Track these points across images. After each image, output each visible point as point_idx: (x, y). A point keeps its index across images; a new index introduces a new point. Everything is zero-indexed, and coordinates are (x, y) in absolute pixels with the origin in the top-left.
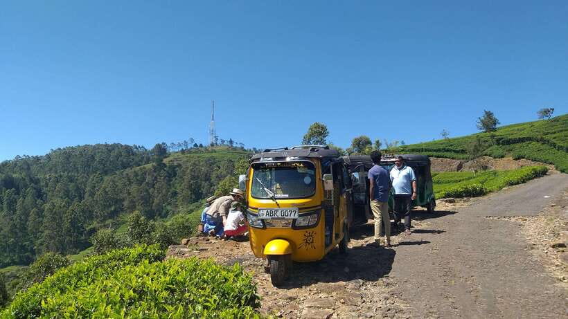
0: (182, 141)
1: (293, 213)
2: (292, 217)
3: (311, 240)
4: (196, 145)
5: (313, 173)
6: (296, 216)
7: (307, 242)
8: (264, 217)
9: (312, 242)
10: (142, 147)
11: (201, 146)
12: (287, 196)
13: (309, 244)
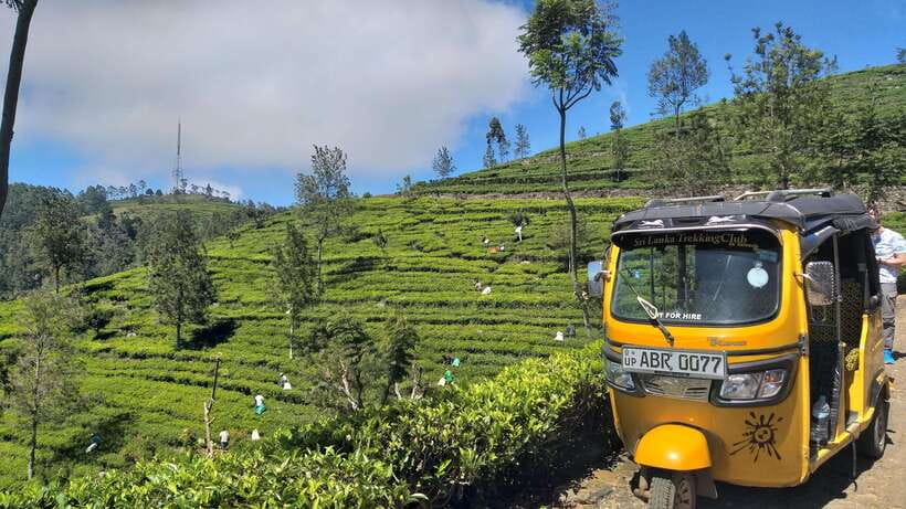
0: (126, 185)
1: (712, 364)
2: (709, 371)
3: (767, 437)
4: (150, 191)
5: (774, 259)
6: (721, 372)
7: (754, 441)
8: (637, 367)
9: (771, 441)
10: (66, 190)
11: (159, 192)
12: (697, 317)
13: (761, 445)
